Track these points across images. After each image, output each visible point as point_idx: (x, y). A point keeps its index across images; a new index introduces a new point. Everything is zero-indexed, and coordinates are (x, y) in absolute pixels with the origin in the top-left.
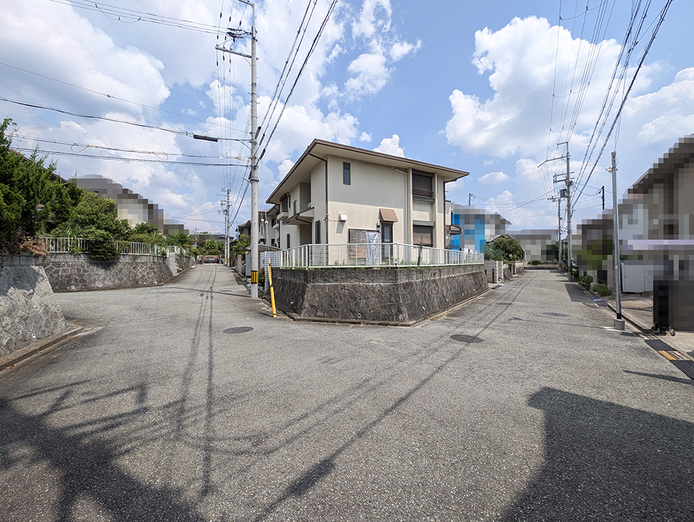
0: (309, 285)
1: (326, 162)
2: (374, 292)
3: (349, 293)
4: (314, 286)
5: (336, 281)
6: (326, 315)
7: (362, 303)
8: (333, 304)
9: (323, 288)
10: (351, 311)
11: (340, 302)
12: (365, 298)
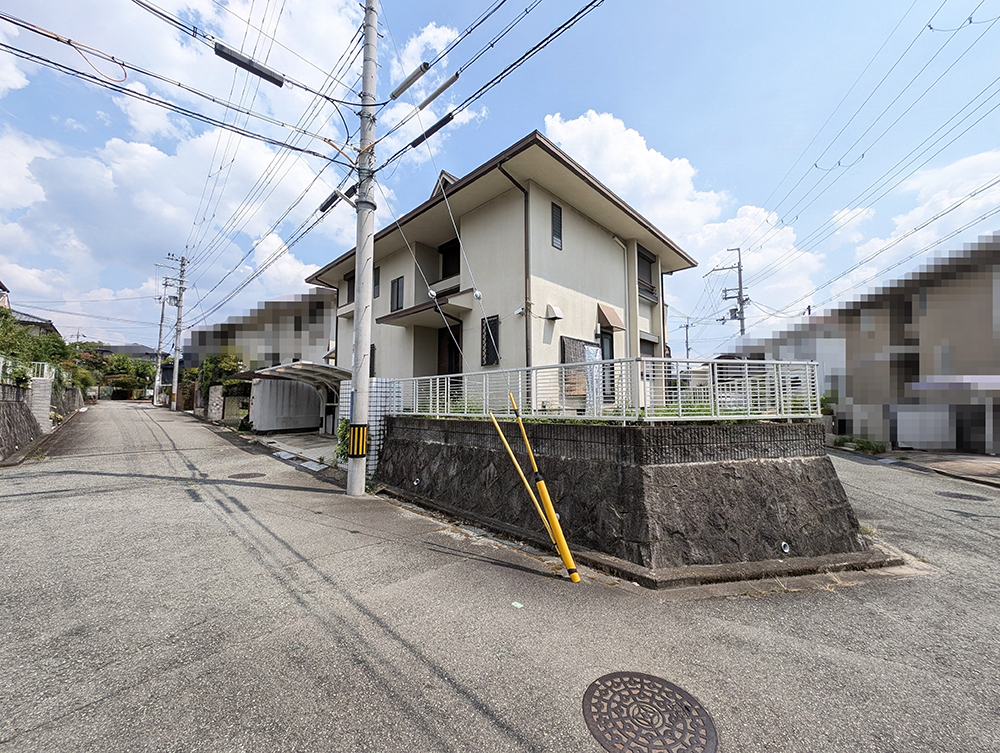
0: (649, 469)
1: (527, 195)
2: (794, 482)
3: (747, 487)
4: (659, 473)
5: (710, 456)
6: (712, 554)
7: (781, 511)
8: (721, 522)
9: (684, 477)
10: (764, 537)
11: (733, 514)
12: (782, 499)
